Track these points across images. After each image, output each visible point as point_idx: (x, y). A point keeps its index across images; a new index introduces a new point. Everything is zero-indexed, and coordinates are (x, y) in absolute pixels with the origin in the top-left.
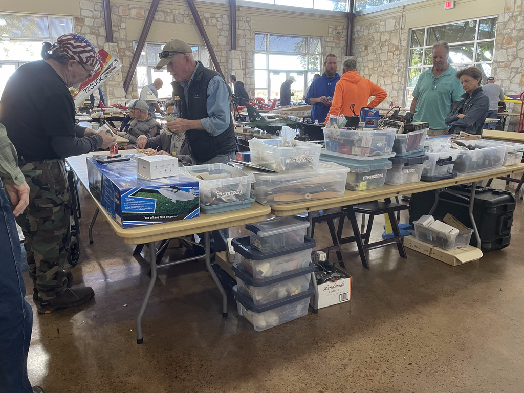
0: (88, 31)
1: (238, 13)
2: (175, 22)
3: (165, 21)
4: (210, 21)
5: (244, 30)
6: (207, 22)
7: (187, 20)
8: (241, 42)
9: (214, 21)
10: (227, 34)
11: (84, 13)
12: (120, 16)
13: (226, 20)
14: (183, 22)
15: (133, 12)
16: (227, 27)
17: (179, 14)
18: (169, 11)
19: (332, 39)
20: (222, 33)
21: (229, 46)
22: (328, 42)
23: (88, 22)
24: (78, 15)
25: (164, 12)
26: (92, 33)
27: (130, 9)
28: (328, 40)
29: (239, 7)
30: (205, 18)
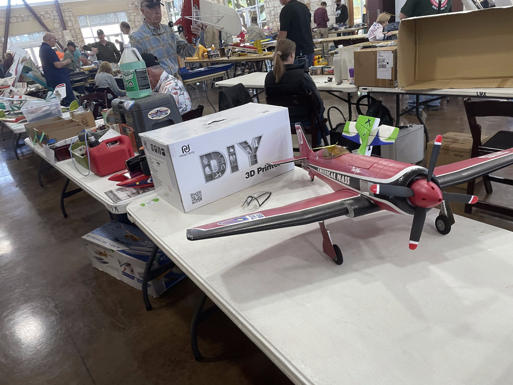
1: (61, 8)
2: (23, 21)
4: (45, 16)
5: (69, 17)
6: (44, 17)
7: (30, 19)
8: (70, 24)
9: (48, 16)
10: (59, 21)
13: (55, 13)
14: (29, 20)
16: (58, 17)
17: (25, 16)
18: (18, 16)
19: (132, 11)
20: (55, 21)
21: (62, 28)
22: (130, 13)
28: (130, 12)
29: (62, 4)
30: (42, 15)
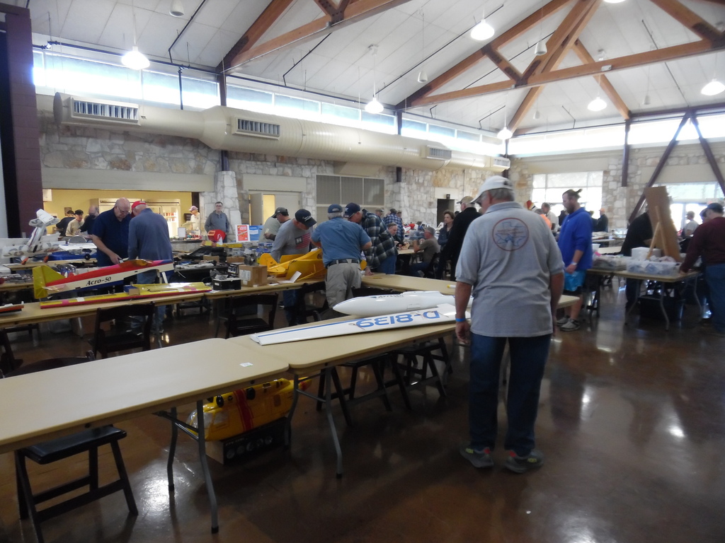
0: (612, 179)
3: (678, 164)
7: (701, 161)
11: (611, 167)
12: (638, 166)
15: (649, 162)
18: (684, 155)
23: (612, 173)
24: (606, 169)
25: (679, 157)
26: (614, 181)
27: (646, 159)
